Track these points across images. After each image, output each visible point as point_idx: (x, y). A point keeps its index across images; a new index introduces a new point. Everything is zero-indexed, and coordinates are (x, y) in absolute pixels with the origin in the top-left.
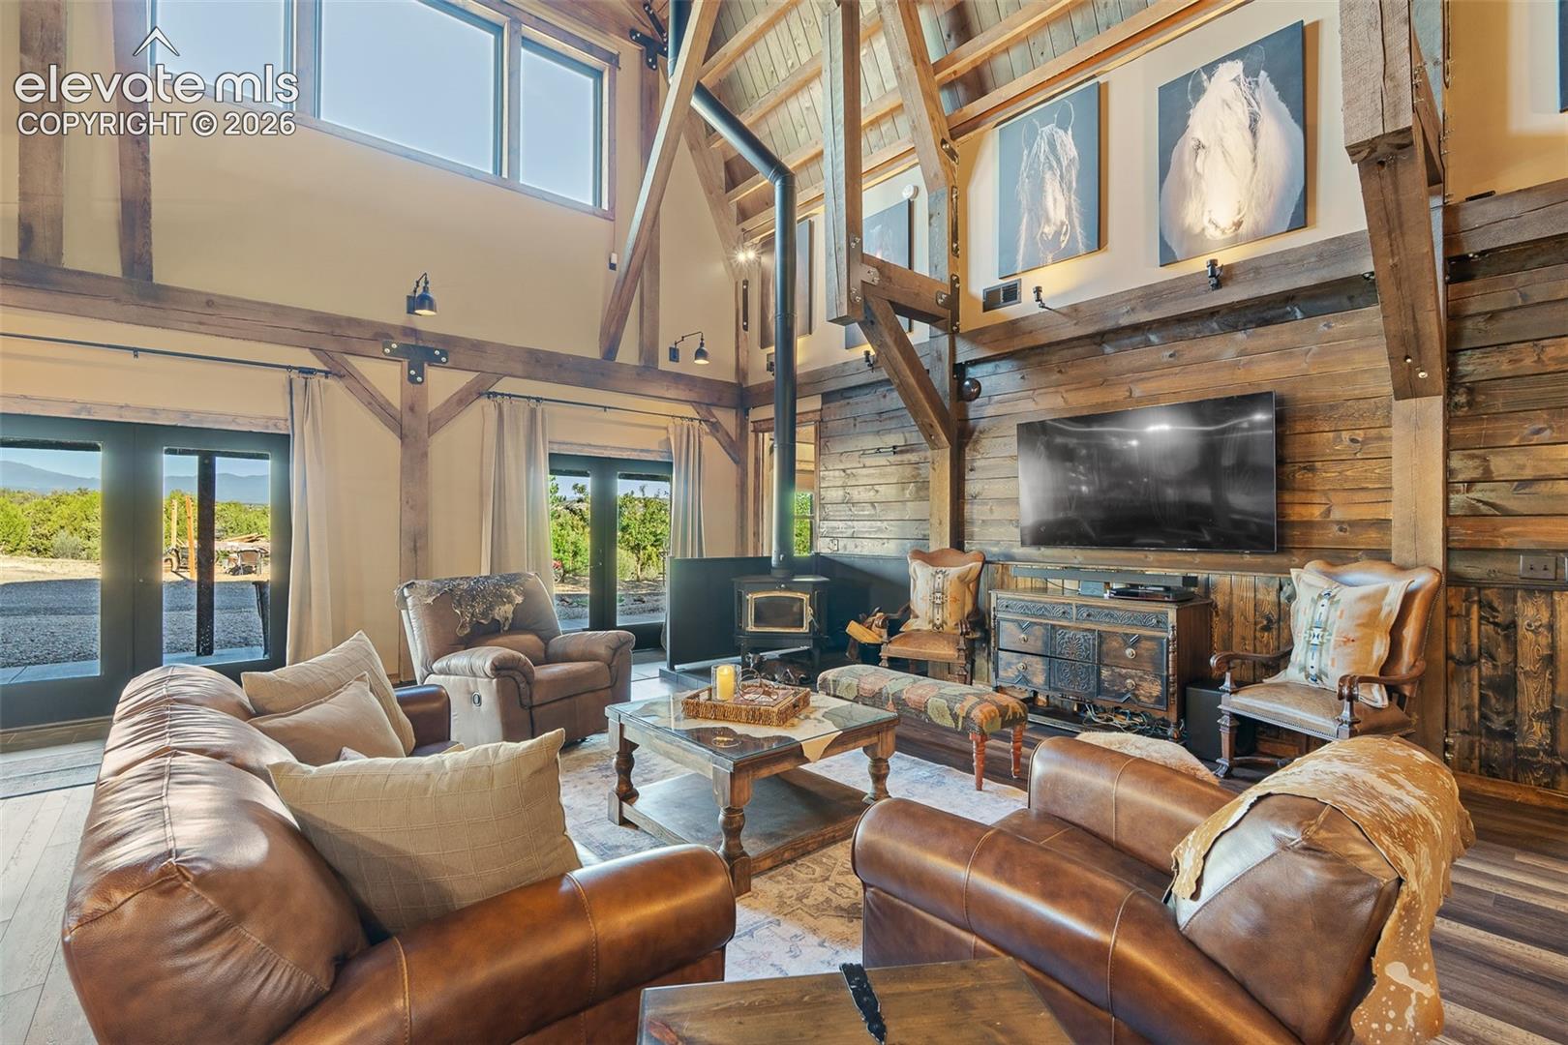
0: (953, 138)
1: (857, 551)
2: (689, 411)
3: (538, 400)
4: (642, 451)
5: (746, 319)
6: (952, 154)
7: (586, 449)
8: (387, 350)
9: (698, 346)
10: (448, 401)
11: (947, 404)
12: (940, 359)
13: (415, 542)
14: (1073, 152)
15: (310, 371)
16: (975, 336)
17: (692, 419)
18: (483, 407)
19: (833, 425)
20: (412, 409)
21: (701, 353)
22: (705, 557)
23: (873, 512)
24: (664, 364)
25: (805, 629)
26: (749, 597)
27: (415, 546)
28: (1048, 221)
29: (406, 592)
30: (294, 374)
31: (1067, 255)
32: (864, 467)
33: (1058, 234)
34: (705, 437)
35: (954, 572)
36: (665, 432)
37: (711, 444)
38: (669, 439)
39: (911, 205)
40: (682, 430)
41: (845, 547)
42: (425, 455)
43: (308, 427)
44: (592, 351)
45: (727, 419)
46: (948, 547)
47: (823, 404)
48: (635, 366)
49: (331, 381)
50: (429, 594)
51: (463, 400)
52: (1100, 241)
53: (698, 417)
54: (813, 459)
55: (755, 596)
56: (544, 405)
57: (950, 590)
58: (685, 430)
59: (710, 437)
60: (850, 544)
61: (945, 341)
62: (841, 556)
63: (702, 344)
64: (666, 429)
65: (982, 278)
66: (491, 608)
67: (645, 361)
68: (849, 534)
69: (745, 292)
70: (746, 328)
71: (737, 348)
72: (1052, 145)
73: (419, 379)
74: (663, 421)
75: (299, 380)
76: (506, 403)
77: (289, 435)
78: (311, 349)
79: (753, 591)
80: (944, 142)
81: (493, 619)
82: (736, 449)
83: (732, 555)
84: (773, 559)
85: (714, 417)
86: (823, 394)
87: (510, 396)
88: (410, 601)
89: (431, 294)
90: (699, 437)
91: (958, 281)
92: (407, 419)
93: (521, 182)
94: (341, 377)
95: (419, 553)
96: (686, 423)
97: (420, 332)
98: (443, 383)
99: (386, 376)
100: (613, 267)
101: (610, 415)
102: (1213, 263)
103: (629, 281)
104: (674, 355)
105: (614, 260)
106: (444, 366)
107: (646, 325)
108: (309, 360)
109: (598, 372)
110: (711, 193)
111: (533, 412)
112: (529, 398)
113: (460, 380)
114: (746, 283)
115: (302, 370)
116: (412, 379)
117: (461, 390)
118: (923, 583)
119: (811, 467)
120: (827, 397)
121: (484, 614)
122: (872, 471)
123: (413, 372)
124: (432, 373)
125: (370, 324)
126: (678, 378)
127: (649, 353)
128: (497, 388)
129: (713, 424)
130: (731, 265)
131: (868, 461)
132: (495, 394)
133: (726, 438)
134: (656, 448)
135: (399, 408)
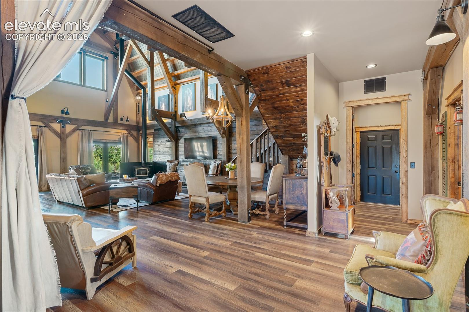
0: (175, 85)
1: (160, 161)
2: (125, 132)
3: (90, 130)
4: (114, 140)
5: (139, 111)
6: (175, 88)
7: (101, 140)
8: (58, 121)
9: (127, 119)
10: (70, 131)
11: (174, 134)
12: (173, 125)
13: (64, 160)
14: (192, 94)
15: (42, 126)
16: (179, 122)
17: (126, 133)
18: (78, 132)
19: (156, 136)
20: (63, 133)
21: (127, 120)
22: (129, 162)
23: (163, 153)
24: (119, 121)
25: (147, 175)
26: (136, 169)
27: (64, 161)
28: (188, 104)
29: (71, 168)
30: (39, 127)
31: (191, 110)
32: (162, 144)
33: (190, 106)
34: (129, 137)
35: (173, 164)
36: (119, 136)
37: (131, 139)
38: (120, 138)
39: (169, 95)
40: (123, 136)
41: (158, 160)
42: (66, 142)
43: (42, 138)
44: (103, 120)
45: (135, 133)
46: (174, 159)
47: (154, 131)
48: (112, 123)
49: (45, 128)
50: (75, 168)
51: (74, 131)
52: (195, 109)
53: (127, 133)
54: (152, 141)
55: (138, 169)
56: (92, 131)
57: (172, 167)
58: (124, 136)
59: (130, 137)
60: (159, 159)
61: (174, 122)
62: (158, 162)
63: (128, 118)
64: (120, 135)
65: (180, 112)
66: (86, 170)
67: (115, 121)
68: (159, 157)
69: (139, 105)
70: (139, 113)
71: (137, 117)
72: (189, 91)
73: (64, 127)
74: (119, 134)
75: (40, 128)
76: (83, 131)
77: (37, 139)
78: (42, 122)
79: (137, 168)
80: (173, 86)
81: (86, 172)
82: (137, 140)
83: (136, 162)
84: (142, 162)
85: (131, 133)
86: (154, 129)
87: (84, 130)
88: (71, 169)
89: (68, 111)
90: (128, 137)
91: (176, 111)
92: (62, 135)
93: (86, 85)
94: (48, 127)
95: (65, 162)
96: (124, 134)
97: (64, 117)
98: (69, 128)
99: (57, 126)
100: (107, 102)
101: (106, 133)
102: (206, 116)
103: (111, 106)
104: (122, 120)
105: (107, 100)
106: (70, 124)
107: (115, 114)
108: (41, 124)
109: (104, 124)
110: (130, 84)
111: (89, 133)
112: (88, 130)
113: (73, 127)
114: (139, 103)
115: (40, 126)
116: (63, 127)
117: (73, 129)
118: (168, 165)
119: (152, 143)
120: (155, 130)
121: (85, 171)
122: (163, 145)
123: (63, 126)
124: (67, 126)
125: (54, 116)
126: (123, 125)
127: (116, 119)
128: (81, 128)
129: (131, 134)
130: (135, 100)
131: (162, 143)
132: (81, 130)
133: (134, 137)
134: (118, 140)
135: (60, 133)
